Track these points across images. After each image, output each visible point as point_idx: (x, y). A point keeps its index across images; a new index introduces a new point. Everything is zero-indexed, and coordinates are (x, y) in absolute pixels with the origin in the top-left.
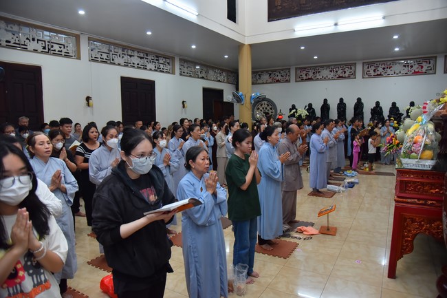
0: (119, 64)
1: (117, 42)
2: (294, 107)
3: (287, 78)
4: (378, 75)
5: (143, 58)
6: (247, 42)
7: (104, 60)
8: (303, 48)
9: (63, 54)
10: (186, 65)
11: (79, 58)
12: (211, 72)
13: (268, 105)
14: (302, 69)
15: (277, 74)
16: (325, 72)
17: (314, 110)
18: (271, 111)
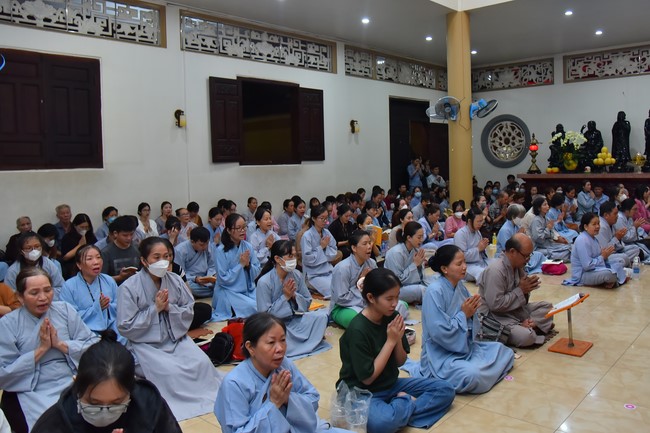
0: (235, 56)
1: (230, 17)
2: (560, 128)
3: (549, 76)
5: (278, 45)
6: (460, 6)
7: (209, 49)
8: (569, 13)
9: (137, 38)
10: (357, 57)
11: (163, 44)
12: (406, 70)
13: (513, 129)
14: (576, 58)
15: (529, 69)
16: (621, 62)
17: (599, 134)
18: (518, 138)
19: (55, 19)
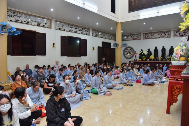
0: (67, 31)
1: (66, 22)
2: (142, 50)
3: (139, 38)
4: (181, 36)
5: (77, 29)
6: (120, 21)
7: (61, 29)
8: (144, 24)
9: (45, 26)
10: (95, 32)
11: (51, 28)
12: (106, 35)
13: (131, 50)
14: (146, 34)
15: (135, 36)
16: (156, 35)
17: (151, 52)
18: (132, 52)
19: (27, 22)
